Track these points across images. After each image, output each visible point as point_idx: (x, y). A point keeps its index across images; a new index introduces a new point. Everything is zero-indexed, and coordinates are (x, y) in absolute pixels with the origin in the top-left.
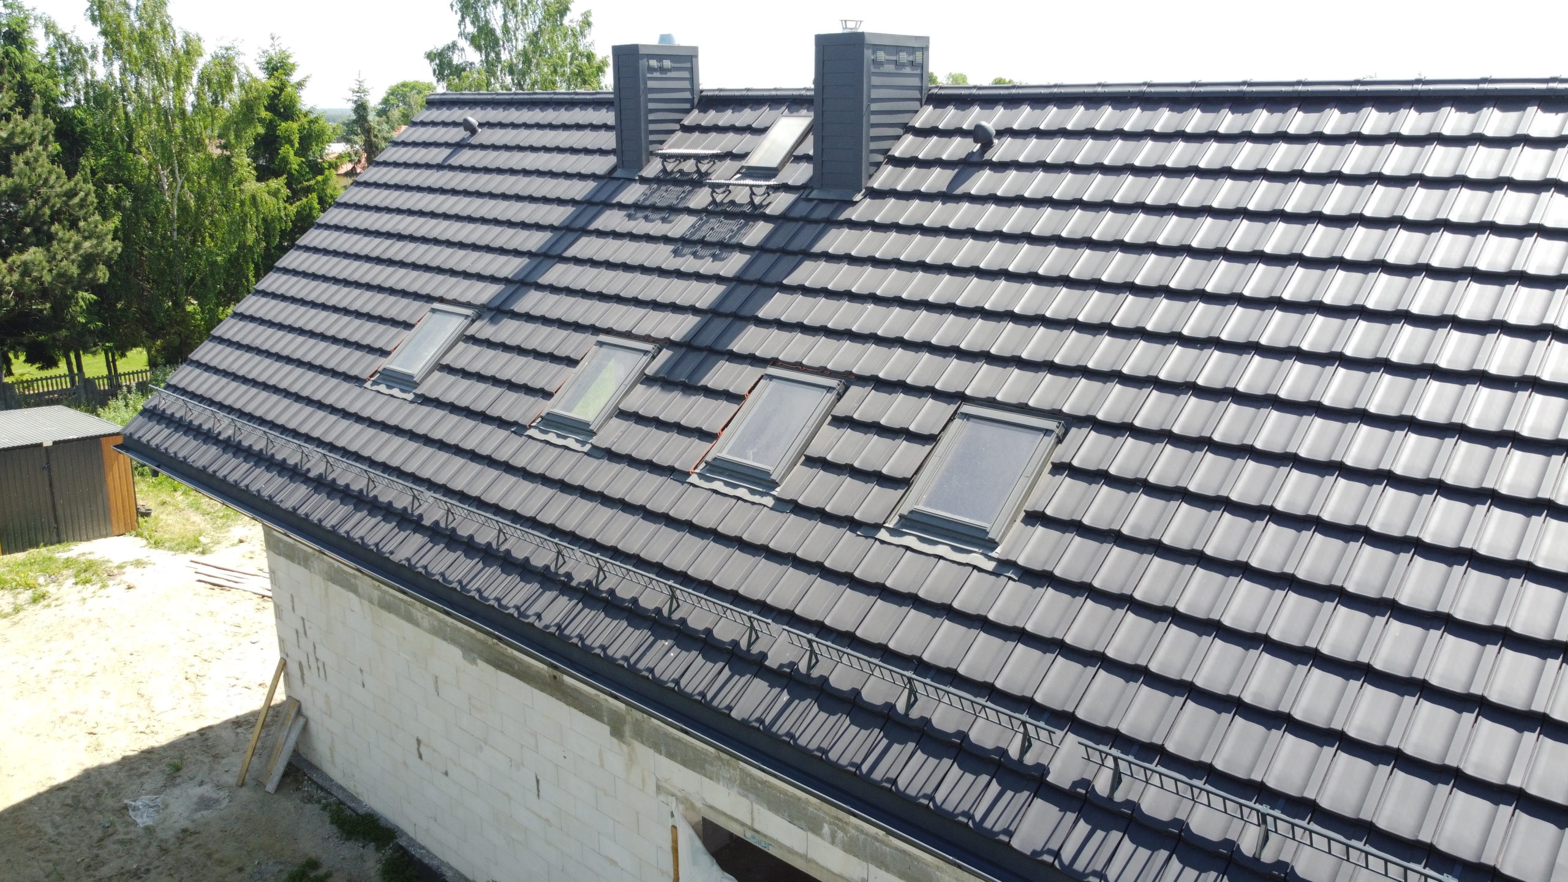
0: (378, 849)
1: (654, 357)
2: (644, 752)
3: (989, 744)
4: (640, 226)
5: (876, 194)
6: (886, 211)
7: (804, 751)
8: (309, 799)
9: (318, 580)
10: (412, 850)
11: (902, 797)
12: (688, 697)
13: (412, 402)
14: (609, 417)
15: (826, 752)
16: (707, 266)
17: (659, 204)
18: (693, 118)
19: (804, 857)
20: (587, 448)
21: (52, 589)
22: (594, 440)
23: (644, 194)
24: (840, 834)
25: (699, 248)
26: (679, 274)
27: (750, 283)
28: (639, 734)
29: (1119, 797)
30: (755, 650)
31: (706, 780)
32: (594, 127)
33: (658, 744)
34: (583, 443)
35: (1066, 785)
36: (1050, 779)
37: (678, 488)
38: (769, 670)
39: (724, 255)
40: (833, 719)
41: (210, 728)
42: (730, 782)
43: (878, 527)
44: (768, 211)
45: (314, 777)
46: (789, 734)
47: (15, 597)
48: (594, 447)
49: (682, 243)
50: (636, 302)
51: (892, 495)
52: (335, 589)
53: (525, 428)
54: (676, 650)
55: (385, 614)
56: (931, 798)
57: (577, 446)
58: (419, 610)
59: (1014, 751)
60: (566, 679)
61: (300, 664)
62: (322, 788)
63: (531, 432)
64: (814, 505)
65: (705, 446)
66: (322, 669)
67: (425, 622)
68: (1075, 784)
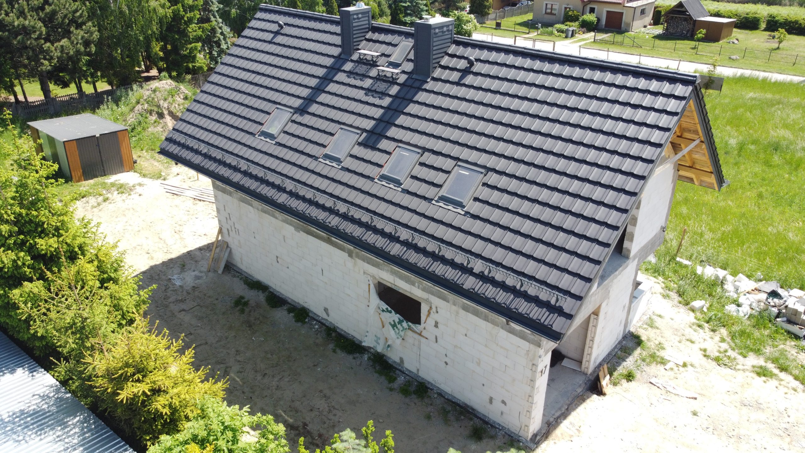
0: (263, 293)
1: (361, 136)
2: (360, 262)
3: (459, 262)
4: (352, 81)
5: (434, 79)
6: (438, 87)
7: (411, 263)
8: (234, 276)
9: (236, 201)
10: (275, 293)
11: (437, 276)
12: (377, 248)
13: (275, 145)
14: (347, 156)
15: (416, 264)
16: (377, 101)
17: (359, 73)
18: (369, 35)
19: (410, 293)
20: (340, 167)
21: (109, 195)
22: (342, 164)
23: (353, 67)
24: (421, 286)
25: (374, 93)
26: (367, 103)
27: (393, 110)
28: (358, 256)
29: (490, 275)
30: (397, 235)
31: (380, 270)
32: (332, 33)
33: (364, 259)
34: (339, 165)
35: (477, 273)
36: (474, 271)
37: (372, 183)
38: (401, 241)
39: (383, 97)
40: (419, 255)
41: (191, 251)
42: (387, 271)
43: (432, 200)
44: (398, 81)
45: (235, 268)
46: (406, 259)
47: (97, 199)
48: (342, 167)
49: (368, 91)
50: (353, 113)
51: (437, 189)
52: (242, 204)
53: (318, 158)
54: (373, 234)
55: (264, 214)
56: (444, 276)
57: (337, 166)
58: (277, 214)
59: (465, 264)
60: (333, 238)
61: (228, 230)
62: (239, 273)
63: (320, 160)
64: (414, 192)
65: (380, 169)
66: (237, 232)
67: (280, 218)
68: (480, 272)
